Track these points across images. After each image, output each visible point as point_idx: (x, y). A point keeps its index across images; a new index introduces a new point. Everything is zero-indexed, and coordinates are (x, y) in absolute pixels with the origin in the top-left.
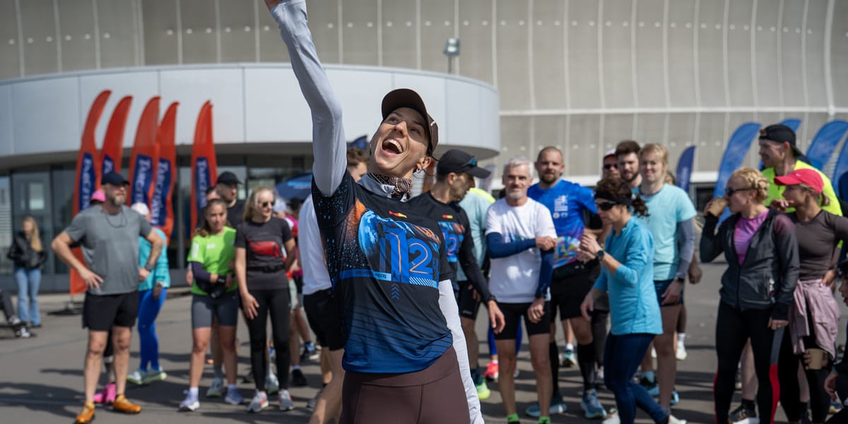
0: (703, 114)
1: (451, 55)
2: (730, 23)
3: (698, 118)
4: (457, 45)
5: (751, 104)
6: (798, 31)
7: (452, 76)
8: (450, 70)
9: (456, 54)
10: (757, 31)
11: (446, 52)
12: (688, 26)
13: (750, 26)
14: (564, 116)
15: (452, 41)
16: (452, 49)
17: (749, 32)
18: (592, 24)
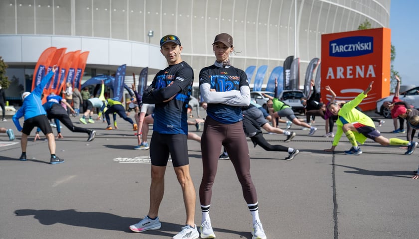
0: (248, 59)
1: (150, 36)
2: (259, 22)
3: (246, 60)
4: (152, 33)
5: (267, 57)
6: (286, 27)
7: (151, 44)
8: (150, 42)
9: (152, 36)
10: (270, 26)
11: (148, 35)
12: (242, 22)
13: (267, 23)
14: (190, 56)
15: (151, 31)
16: (151, 34)
17: (267, 26)
18: (203, 17)
